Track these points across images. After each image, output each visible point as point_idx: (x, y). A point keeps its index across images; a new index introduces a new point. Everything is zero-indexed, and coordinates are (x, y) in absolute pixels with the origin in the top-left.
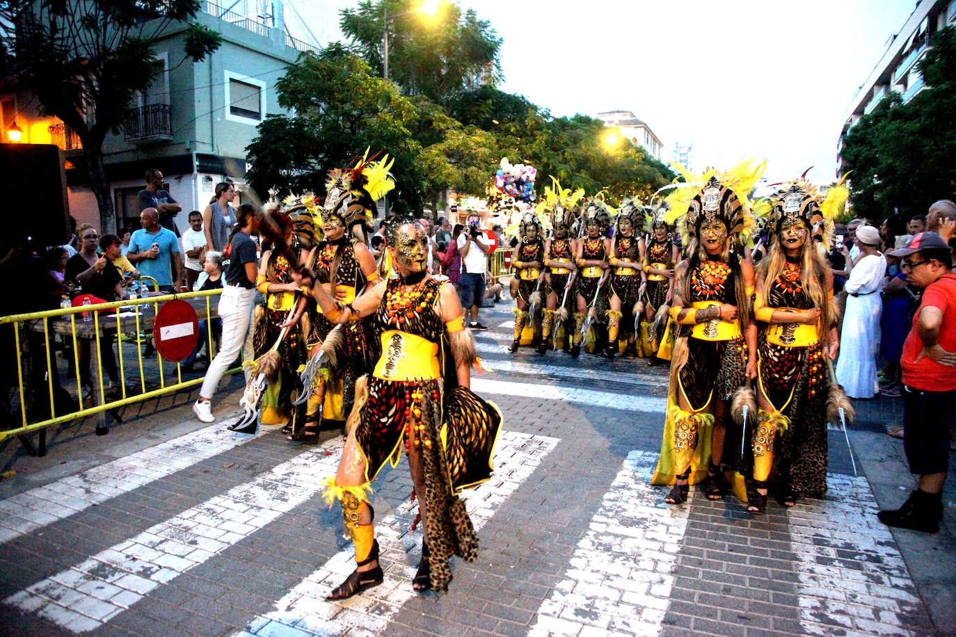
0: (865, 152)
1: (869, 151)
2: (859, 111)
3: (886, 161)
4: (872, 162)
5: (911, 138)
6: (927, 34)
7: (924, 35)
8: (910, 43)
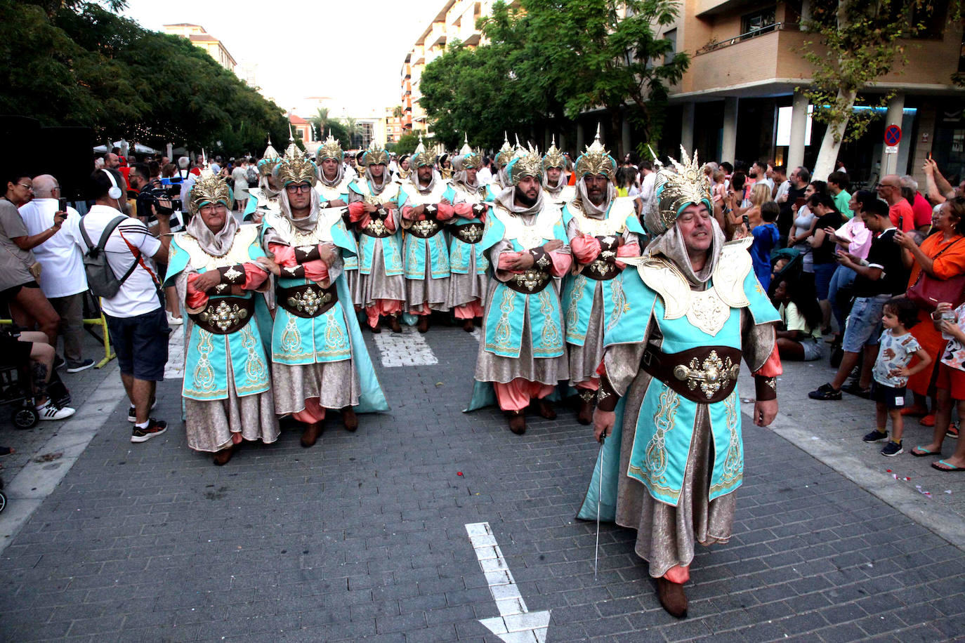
0: (440, 88)
1: (443, 86)
2: (421, 43)
3: (459, 97)
4: (446, 96)
5: (480, 83)
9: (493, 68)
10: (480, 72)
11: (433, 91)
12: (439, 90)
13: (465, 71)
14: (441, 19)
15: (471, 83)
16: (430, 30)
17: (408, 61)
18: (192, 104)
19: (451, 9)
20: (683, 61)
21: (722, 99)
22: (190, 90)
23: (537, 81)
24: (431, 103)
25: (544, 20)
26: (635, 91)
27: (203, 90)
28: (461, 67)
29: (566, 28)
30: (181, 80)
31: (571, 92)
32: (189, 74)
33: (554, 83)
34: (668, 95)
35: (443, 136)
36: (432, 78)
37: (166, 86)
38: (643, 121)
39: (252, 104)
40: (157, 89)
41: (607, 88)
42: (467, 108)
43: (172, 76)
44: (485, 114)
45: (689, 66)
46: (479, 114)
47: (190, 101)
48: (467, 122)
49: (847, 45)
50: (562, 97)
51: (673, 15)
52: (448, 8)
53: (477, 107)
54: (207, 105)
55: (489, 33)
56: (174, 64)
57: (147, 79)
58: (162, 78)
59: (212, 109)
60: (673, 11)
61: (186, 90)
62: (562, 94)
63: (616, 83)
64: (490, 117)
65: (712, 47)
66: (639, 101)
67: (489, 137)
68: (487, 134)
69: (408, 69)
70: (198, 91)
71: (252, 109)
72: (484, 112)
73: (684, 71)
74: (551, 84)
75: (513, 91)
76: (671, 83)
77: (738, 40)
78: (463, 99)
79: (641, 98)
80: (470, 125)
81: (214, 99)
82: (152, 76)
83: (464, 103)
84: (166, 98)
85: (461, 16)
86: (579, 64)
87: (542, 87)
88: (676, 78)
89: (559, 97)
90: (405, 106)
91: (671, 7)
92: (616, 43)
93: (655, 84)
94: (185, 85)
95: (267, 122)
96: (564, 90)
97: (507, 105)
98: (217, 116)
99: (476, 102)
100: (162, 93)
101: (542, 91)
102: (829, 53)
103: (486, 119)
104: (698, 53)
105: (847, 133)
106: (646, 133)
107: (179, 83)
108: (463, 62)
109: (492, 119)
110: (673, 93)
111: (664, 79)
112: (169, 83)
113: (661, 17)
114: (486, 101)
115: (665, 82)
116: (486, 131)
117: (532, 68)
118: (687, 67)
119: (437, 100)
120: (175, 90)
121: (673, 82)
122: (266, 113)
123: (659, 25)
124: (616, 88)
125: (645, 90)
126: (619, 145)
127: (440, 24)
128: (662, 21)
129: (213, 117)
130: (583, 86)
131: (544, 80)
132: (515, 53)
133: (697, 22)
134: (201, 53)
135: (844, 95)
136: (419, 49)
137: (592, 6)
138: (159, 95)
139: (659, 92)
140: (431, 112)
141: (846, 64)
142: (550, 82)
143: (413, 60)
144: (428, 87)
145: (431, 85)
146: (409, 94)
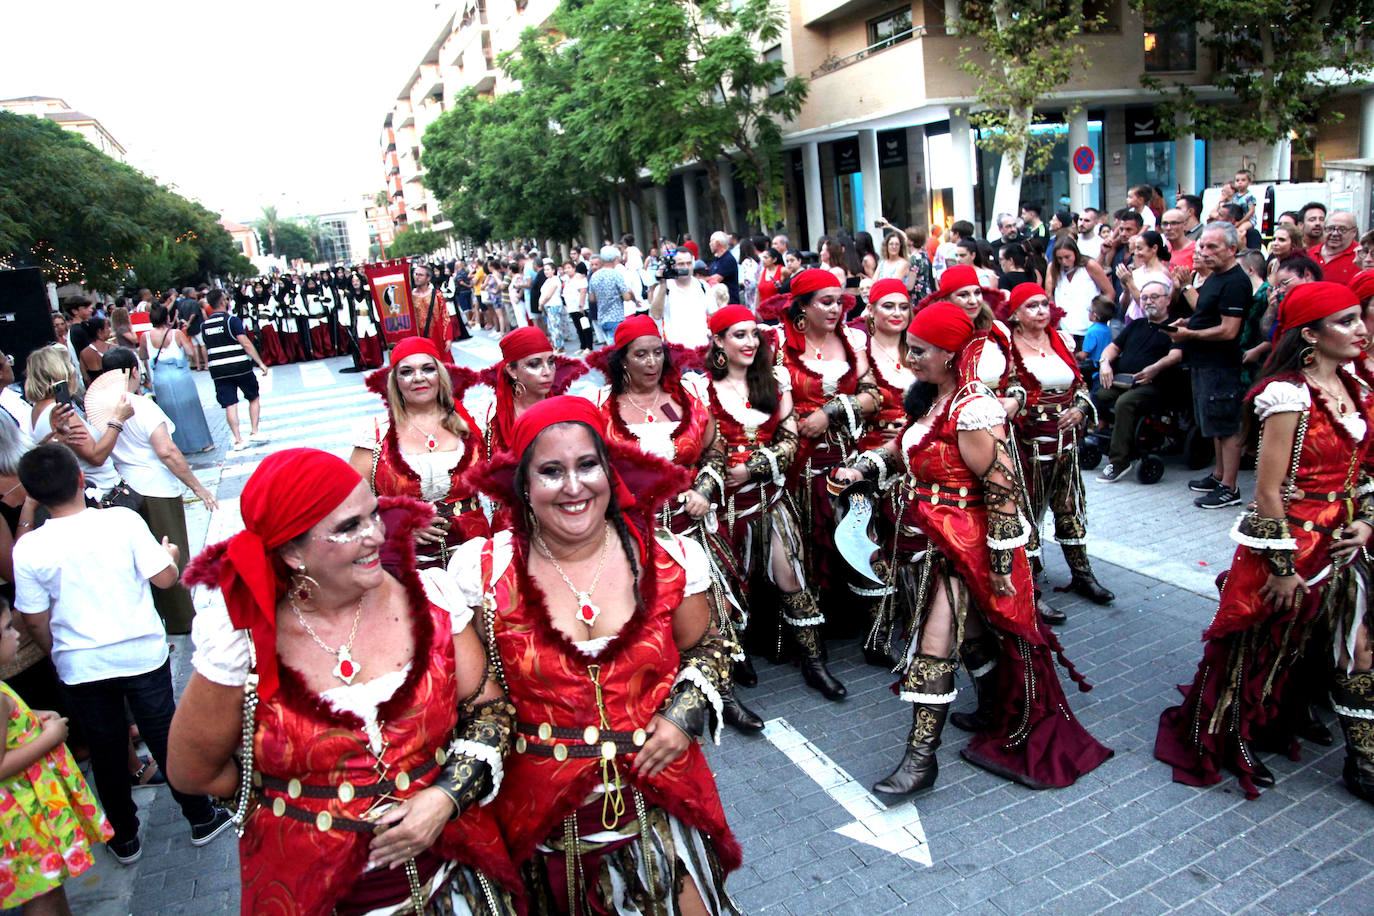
0: (451, 159)
1: (455, 155)
2: (405, 97)
3: (483, 169)
4: (462, 170)
5: (515, 146)
6: (477, 10)
7: (473, 10)
8: (459, 19)
9: (532, 122)
10: (509, 129)
11: (442, 164)
12: (451, 161)
13: (490, 130)
14: (432, 60)
15: (502, 147)
16: (418, 76)
17: (388, 124)
18: (89, 218)
19: (446, 44)
20: (799, 89)
22: (83, 201)
23: (601, 136)
24: (441, 181)
25: (605, 48)
26: (737, 136)
27: (102, 196)
28: (482, 125)
29: (638, 57)
30: (66, 184)
31: (651, 146)
32: (76, 175)
33: (625, 135)
34: (782, 137)
35: (466, 226)
36: (436, 145)
37: (40, 195)
38: (753, 175)
39: (173, 211)
40: (28, 200)
41: (704, 135)
42: (498, 183)
43: (51, 179)
44: (527, 190)
45: (808, 93)
46: (519, 189)
47: (85, 215)
48: (500, 203)
49: (1013, 48)
50: (640, 153)
51: (777, 27)
52: (441, 43)
53: (514, 181)
54: (113, 218)
55: (513, 72)
56: (50, 161)
57: (10, 187)
58: (36, 182)
59: (120, 222)
60: (778, 22)
61: (76, 198)
62: (638, 149)
63: (714, 127)
64: (537, 191)
65: (831, 66)
66: (745, 148)
67: (535, 221)
68: (532, 217)
69: (391, 135)
70: (95, 198)
71: (174, 218)
72: (526, 186)
73: (802, 101)
74: (622, 138)
75: (564, 152)
76: (785, 119)
77: (866, 54)
78: (492, 170)
79: (748, 143)
80: (505, 206)
81: (121, 209)
82: (18, 182)
83: (493, 177)
84: (46, 214)
85: (462, 53)
86: (660, 105)
87: (610, 143)
88: (792, 111)
89: (636, 154)
90: (393, 190)
91: (774, 16)
92: (708, 72)
93: (763, 122)
94: (74, 192)
95: (200, 234)
96: (641, 143)
97: (557, 173)
98: (131, 233)
99: (512, 174)
100: (38, 206)
101: (610, 148)
102: (993, 61)
103: (531, 195)
104: (814, 75)
105: (1028, 163)
106: (760, 193)
107: (64, 189)
108: (483, 118)
109: (539, 195)
110: (788, 132)
111: (775, 115)
112: (49, 190)
113: (762, 32)
114: (527, 171)
115: (777, 119)
116: (530, 212)
117: (591, 117)
118: (805, 95)
119: (449, 177)
120: (59, 200)
121: (789, 117)
122: (195, 220)
123: (761, 43)
124: (715, 133)
125: (751, 132)
126: (722, 211)
127: (434, 67)
128: (764, 37)
129: (125, 235)
130: (668, 135)
131: (610, 132)
132: (562, 99)
133: (807, 34)
134: (76, 141)
135: (1018, 113)
136: (403, 105)
137: (669, 23)
138: (33, 210)
139: (769, 133)
140: (441, 195)
141: (1014, 74)
142: (620, 133)
143: (397, 122)
144: (433, 158)
145: (439, 155)
146: (396, 172)
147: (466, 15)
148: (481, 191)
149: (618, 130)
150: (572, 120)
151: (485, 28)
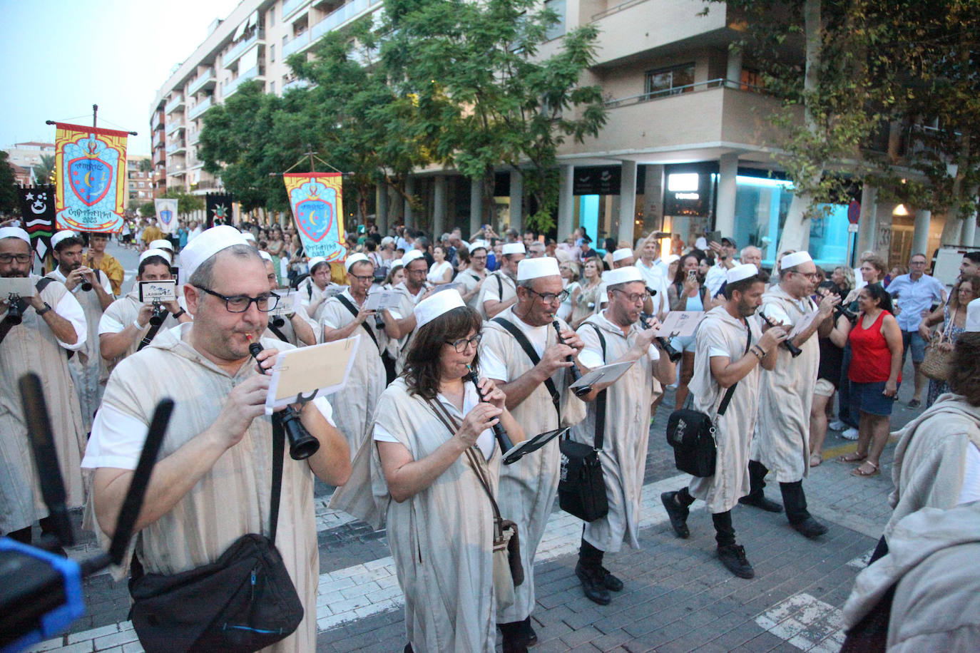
2: (180, 89)
6: (258, 27)
7: (254, 27)
8: (240, 32)
10: (302, 117)
11: (221, 141)
12: (231, 139)
13: (281, 115)
15: (296, 129)
16: (193, 75)
17: (161, 108)
19: (224, 53)
21: (620, 163)
28: (271, 110)
34: (557, 156)
36: (219, 124)
65: (609, 104)
69: (162, 118)
73: (600, 127)
75: (357, 142)
76: (576, 141)
77: (647, 98)
85: (239, 60)
88: (586, 134)
90: (157, 158)
106: (539, 201)
117: (396, 113)
118: (603, 122)
136: (177, 95)
142: (430, 130)
143: (169, 108)
144: (214, 135)
145: (221, 132)
146: (162, 146)
147: (246, 30)
148: (258, 167)
149: (427, 128)
150: (375, 113)
151: (262, 42)
